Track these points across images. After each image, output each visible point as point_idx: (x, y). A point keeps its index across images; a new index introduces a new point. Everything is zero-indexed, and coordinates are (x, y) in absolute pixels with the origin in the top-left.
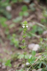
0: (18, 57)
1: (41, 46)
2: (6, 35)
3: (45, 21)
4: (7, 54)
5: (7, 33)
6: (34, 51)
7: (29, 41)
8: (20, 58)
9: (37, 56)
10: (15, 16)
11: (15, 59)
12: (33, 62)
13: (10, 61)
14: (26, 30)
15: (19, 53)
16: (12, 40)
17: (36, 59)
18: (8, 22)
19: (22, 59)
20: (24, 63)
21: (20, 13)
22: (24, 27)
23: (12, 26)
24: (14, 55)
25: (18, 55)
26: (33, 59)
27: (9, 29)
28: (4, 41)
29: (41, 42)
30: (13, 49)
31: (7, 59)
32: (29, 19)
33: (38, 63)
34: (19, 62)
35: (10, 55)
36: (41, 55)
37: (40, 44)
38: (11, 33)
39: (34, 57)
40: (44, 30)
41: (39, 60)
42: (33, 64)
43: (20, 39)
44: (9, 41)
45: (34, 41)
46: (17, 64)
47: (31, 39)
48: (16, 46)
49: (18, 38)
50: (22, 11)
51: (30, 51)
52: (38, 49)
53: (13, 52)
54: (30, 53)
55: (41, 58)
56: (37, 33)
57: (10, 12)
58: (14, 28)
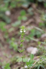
0: (17, 61)
1: (39, 49)
2: (5, 39)
3: (43, 24)
4: (6, 57)
5: (7, 37)
6: (32, 55)
7: (27, 44)
8: (19, 62)
9: (35, 59)
10: (14, 20)
11: (15, 63)
12: (32, 65)
13: (9, 64)
14: (23, 34)
15: (18, 56)
16: (12, 43)
17: (35, 62)
18: (8, 27)
19: (20, 62)
20: (22, 66)
21: (19, 18)
22: (22, 31)
23: (11, 30)
24: (13, 59)
25: (17, 59)
26: (31, 62)
27: (8, 33)
28: (3, 45)
29: (39, 46)
30: (12, 53)
31: (7, 62)
32: (27, 23)
33: (36, 66)
34: (18, 65)
35: (9, 59)
36: (39, 58)
37: (38, 48)
38: (10, 37)
39: (32, 60)
40: (42, 34)
41: (37, 63)
42: (31, 67)
43: (19, 42)
44: (8, 45)
45: (33, 44)
46: (16, 67)
47: (29, 42)
48: (15, 49)
49: (17, 42)
50: (21, 15)
51: (29, 54)
52: (37, 52)
53: (13, 55)
54: (29, 56)
55: (39, 61)
56: (36, 37)
57: (9, 17)
58: (13, 32)
